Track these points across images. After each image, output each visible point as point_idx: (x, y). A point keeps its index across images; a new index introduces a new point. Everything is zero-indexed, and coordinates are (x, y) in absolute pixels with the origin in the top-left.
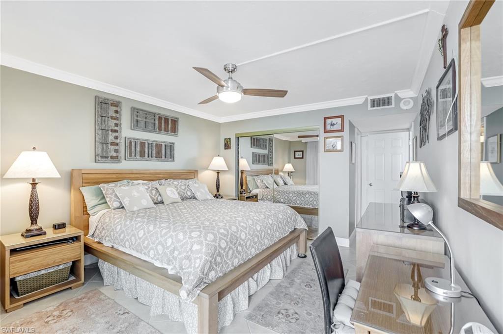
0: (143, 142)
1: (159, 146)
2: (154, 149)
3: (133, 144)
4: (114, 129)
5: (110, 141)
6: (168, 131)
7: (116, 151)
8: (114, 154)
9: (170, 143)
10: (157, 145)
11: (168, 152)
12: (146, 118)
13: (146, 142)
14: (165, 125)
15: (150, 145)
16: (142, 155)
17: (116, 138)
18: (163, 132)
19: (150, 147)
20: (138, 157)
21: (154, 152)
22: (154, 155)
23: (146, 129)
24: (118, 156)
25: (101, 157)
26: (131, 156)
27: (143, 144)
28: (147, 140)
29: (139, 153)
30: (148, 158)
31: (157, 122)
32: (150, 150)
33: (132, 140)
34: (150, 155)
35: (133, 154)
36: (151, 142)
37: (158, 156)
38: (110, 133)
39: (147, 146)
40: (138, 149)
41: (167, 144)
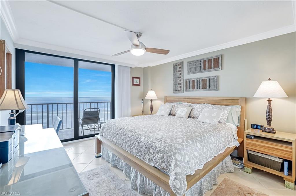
0: (194, 80)
1: (204, 81)
2: (201, 83)
3: (188, 82)
4: (179, 76)
5: (178, 83)
6: (211, 68)
7: (180, 87)
8: (180, 89)
9: (213, 77)
10: (203, 80)
11: (212, 83)
12: (195, 65)
13: (196, 80)
14: (208, 65)
15: (198, 81)
16: (193, 88)
17: (180, 81)
18: (207, 70)
19: (198, 83)
20: (191, 89)
21: (201, 85)
22: (201, 87)
23: (195, 71)
24: (181, 90)
25: (175, 91)
26: (187, 89)
27: (193, 81)
28: (196, 78)
29: (191, 87)
30: (197, 90)
31: (202, 65)
32: (198, 84)
33: (188, 80)
34: (198, 87)
35: (188, 88)
36: (199, 79)
37: (204, 87)
38: (178, 79)
39: (196, 82)
40: (191, 85)
41: (210, 78)
